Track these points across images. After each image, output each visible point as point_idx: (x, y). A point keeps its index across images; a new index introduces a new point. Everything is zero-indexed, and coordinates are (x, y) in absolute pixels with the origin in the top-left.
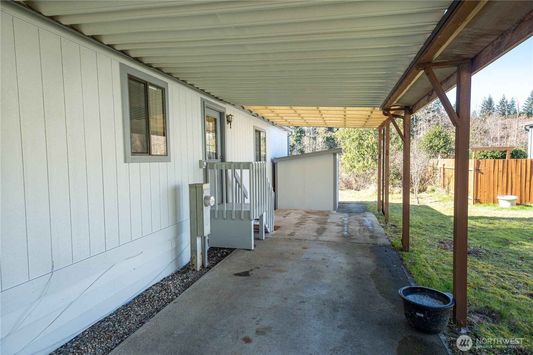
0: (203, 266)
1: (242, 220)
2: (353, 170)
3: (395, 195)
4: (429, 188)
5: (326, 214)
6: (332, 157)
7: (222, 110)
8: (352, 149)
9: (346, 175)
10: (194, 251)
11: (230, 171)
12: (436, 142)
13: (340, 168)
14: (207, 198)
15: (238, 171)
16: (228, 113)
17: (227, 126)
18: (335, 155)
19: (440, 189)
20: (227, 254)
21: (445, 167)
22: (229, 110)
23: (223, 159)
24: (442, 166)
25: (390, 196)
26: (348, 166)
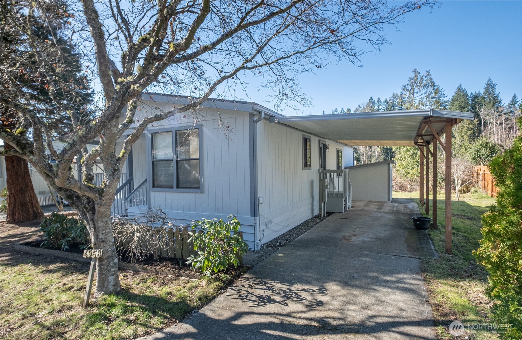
0: (324, 216)
1: (338, 198)
2: (408, 176)
3: (442, 195)
4: (473, 189)
5: (382, 203)
6: (387, 166)
7: (324, 143)
8: (407, 157)
9: (400, 180)
10: (320, 209)
11: (328, 174)
12: (483, 151)
13: (394, 174)
14: (327, 185)
15: (332, 174)
16: (327, 144)
17: (327, 150)
18: (389, 164)
19: (481, 190)
20: (331, 214)
21: (485, 172)
22: (328, 142)
23: (325, 168)
24: (483, 172)
25: (437, 195)
26: (403, 172)
